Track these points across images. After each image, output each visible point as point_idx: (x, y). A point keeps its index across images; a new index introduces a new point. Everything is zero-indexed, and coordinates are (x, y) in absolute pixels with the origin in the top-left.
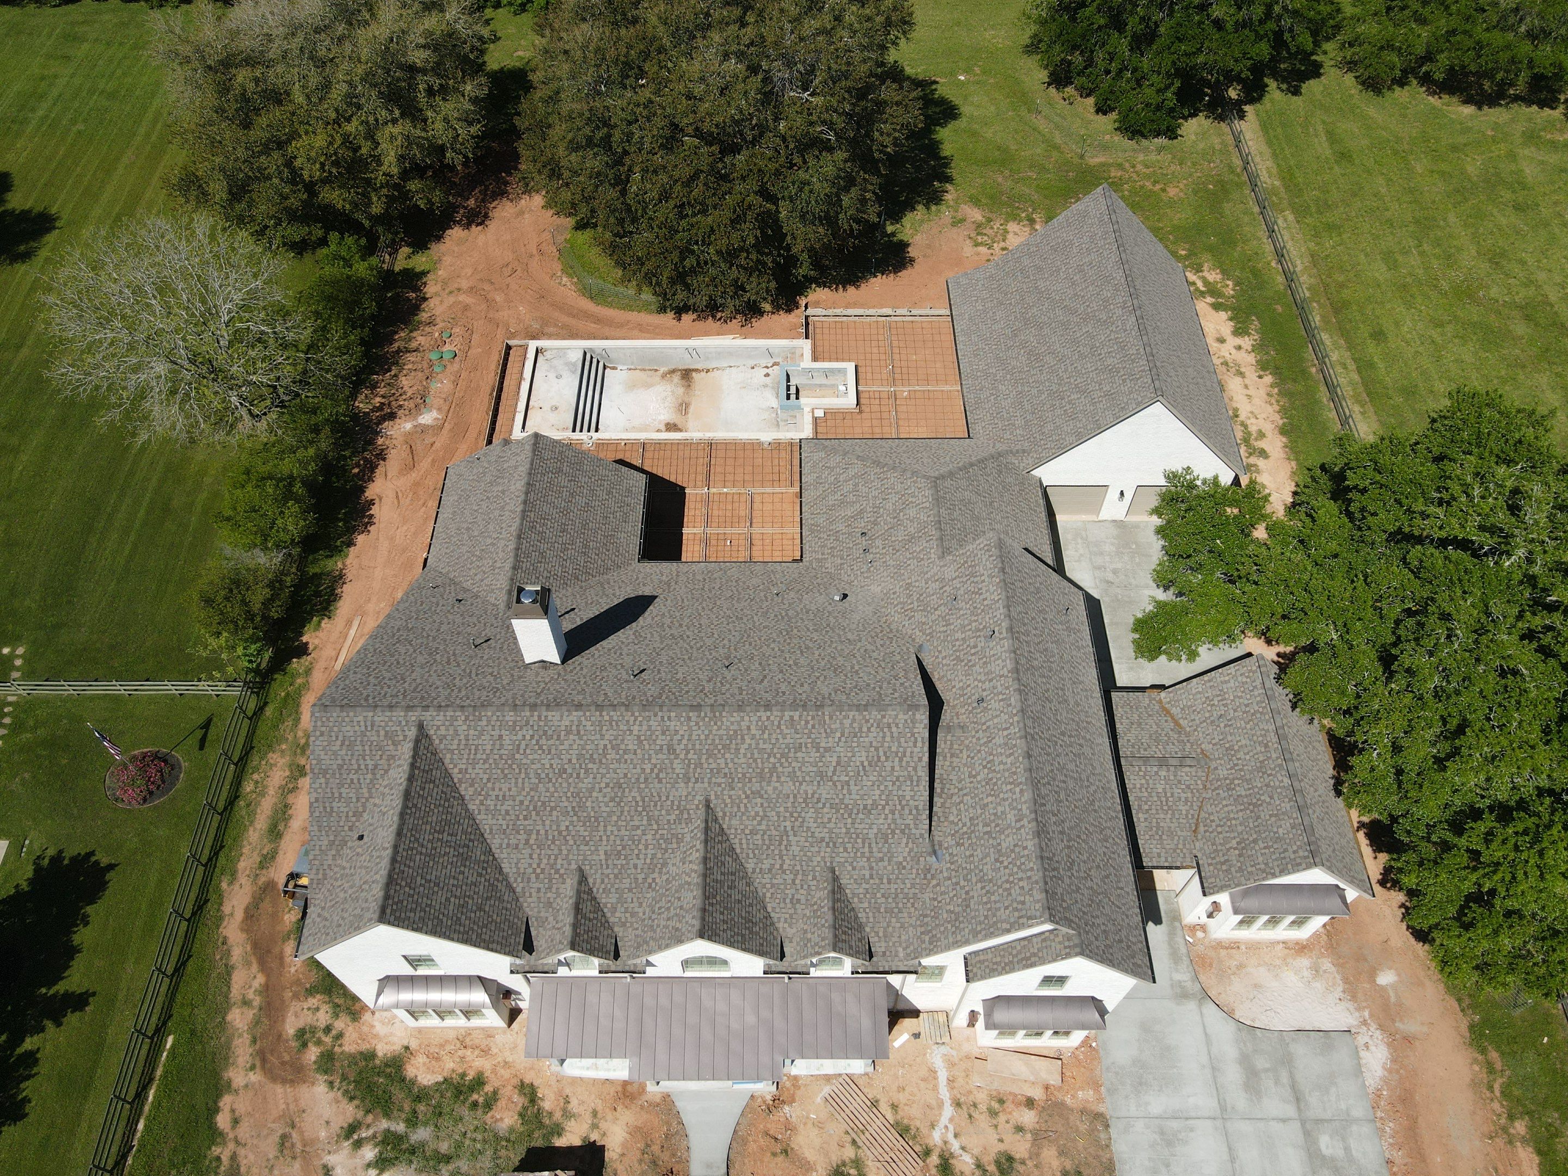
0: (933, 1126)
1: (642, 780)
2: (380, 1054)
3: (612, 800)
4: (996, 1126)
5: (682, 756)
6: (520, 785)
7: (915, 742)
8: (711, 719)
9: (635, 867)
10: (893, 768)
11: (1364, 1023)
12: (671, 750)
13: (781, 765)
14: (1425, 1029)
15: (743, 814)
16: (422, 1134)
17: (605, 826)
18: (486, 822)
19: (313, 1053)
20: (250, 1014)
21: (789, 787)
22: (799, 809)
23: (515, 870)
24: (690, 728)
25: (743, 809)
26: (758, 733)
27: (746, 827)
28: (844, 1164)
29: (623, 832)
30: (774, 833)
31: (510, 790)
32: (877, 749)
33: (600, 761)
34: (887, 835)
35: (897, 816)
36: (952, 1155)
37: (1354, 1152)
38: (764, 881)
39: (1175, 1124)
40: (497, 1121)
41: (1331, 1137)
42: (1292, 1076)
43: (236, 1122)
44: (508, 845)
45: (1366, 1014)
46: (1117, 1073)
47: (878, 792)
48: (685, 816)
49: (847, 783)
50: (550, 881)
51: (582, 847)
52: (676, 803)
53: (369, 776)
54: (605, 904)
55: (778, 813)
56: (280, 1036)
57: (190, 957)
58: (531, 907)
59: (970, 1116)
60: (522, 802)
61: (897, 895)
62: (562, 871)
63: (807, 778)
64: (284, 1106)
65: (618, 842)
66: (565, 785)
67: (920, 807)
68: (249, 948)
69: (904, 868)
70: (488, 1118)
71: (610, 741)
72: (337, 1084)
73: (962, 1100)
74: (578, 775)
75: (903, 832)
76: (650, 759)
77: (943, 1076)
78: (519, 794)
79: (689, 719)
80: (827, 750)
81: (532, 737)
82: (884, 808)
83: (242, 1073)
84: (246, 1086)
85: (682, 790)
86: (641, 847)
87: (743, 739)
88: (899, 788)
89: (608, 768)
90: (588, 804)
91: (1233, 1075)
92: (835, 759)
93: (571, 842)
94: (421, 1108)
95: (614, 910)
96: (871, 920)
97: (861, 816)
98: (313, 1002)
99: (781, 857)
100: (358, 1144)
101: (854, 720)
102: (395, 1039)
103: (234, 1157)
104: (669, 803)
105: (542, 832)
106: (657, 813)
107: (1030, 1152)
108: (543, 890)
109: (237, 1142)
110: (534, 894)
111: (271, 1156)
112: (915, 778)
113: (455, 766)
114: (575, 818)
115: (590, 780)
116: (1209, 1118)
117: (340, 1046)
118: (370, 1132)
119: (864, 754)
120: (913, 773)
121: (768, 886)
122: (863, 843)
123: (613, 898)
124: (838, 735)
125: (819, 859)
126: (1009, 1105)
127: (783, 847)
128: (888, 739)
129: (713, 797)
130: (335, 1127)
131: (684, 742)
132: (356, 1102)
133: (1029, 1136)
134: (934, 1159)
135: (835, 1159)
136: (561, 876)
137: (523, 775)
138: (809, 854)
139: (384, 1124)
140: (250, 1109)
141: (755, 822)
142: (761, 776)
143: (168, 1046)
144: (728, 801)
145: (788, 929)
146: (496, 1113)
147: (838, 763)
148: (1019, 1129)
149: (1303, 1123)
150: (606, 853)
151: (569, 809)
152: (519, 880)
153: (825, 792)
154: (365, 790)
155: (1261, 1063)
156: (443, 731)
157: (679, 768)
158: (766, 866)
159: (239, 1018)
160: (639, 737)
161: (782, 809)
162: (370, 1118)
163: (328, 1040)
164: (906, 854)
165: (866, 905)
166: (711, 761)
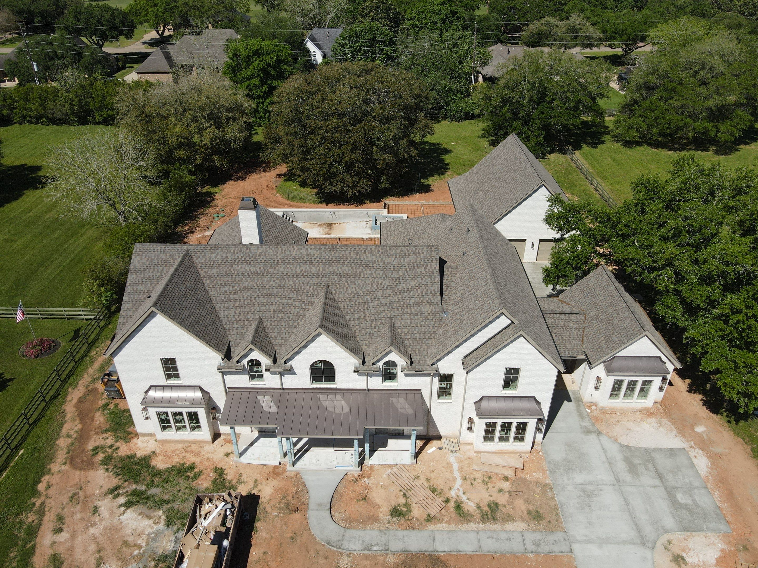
0: (451, 489)
1: (295, 276)
2: (138, 455)
3: (279, 285)
4: (487, 490)
5: (316, 266)
6: (234, 279)
7: (432, 261)
8: (331, 249)
9: (289, 317)
10: (421, 272)
11: (692, 447)
12: (311, 263)
13: (366, 270)
14: (727, 451)
15: (346, 292)
16: (154, 491)
17: (275, 298)
18: (214, 295)
19: (100, 456)
20: (69, 441)
21: (369, 280)
22: (374, 290)
23: (226, 319)
24: (321, 253)
25: (345, 290)
26: (354, 256)
27: (347, 298)
28: (399, 505)
29: (284, 301)
30: (361, 301)
31: (228, 281)
32: (413, 263)
33: (275, 268)
34: (419, 303)
35: (424, 294)
36: (462, 502)
37: (698, 502)
38: (355, 325)
39: (591, 488)
40: (199, 484)
41: (683, 495)
42: (655, 467)
43: (48, 487)
44: (224, 306)
45: (692, 443)
46: (555, 464)
47: (414, 283)
48: (316, 293)
49: (399, 278)
50: (244, 324)
51: (262, 308)
52: (312, 287)
53: (159, 274)
54: (271, 336)
55: (363, 292)
56: (84, 450)
57: (43, 417)
58: (232, 337)
59: (472, 484)
60: (233, 287)
61: (425, 333)
62: (250, 319)
63: (378, 276)
64: (78, 480)
65: (281, 305)
66: (256, 279)
67: (436, 290)
68: (76, 414)
69: (428, 319)
70: (194, 484)
71: (281, 259)
72: (110, 470)
73: (467, 477)
74: (263, 274)
75: (427, 301)
76: (300, 267)
77: (455, 466)
78: (233, 282)
79: (320, 249)
80: (388, 263)
81: (242, 257)
82: (417, 290)
83: (58, 466)
84: (59, 471)
85: (315, 281)
86: (292, 307)
87: (347, 258)
88: (425, 281)
89: (278, 271)
90: (267, 287)
91: (621, 466)
92: (392, 267)
93: (257, 305)
94: (157, 479)
95: (276, 338)
96: (412, 344)
97: (405, 294)
98: (105, 435)
99: (364, 313)
100: (117, 496)
101: (402, 250)
102: (148, 449)
103: (43, 503)
104: (308, 287)
105: (242, 301)
106: (301, 292)
107: (508, 502)
108: (239, 329)
109: (47, 496)
110: (235, 331)
111: (64, 503)
112: (433, 277)
113: (202, 270)
114: (260, 294)
115: (269, 276)
116: (610, 485)
117: (117, 453)
118: (125, 490)
119: (407, 265)
120: (431, 274)
121: (357, 327)
122: (407, 307)
123: (276, 333)
124: (394, 257)
125: (384, 314)
126: (494, 479)
127: (365, 308)
128: (419, 259)
129: (330, 284)
130: (105, 489)
131: (318, 259)
132: (120, 477)
133: (507, 494)
134: (452, 504)
135: (393, 503)
136: (250, 322)
137: (236, 274)
138: (379, 311)
139: (134, 487)
140: (58, 482)
141: (351, 296)
142: (355, 274)
143: (20, 454)
144: (338, 286)
145: (367, 349)
146: (199, 481)
147: (394, 269)
148: (500, 491)
149: (666, 488)
150: (274, 311)
151: (257, 290)
152: (228, 323)
153: (387, 282)
154: (155, 280)
155: (636, 461)
156: (198, 254)
157: (314, 270)
158: (357, 317)
159: (62, 443)
160: (295, 257)
161: (365, 290)
162: (126, 484)
163: (110, 451)
164: (429, 312)
165: (409, 337)
166: (330, 268)
